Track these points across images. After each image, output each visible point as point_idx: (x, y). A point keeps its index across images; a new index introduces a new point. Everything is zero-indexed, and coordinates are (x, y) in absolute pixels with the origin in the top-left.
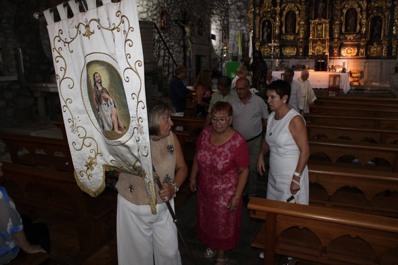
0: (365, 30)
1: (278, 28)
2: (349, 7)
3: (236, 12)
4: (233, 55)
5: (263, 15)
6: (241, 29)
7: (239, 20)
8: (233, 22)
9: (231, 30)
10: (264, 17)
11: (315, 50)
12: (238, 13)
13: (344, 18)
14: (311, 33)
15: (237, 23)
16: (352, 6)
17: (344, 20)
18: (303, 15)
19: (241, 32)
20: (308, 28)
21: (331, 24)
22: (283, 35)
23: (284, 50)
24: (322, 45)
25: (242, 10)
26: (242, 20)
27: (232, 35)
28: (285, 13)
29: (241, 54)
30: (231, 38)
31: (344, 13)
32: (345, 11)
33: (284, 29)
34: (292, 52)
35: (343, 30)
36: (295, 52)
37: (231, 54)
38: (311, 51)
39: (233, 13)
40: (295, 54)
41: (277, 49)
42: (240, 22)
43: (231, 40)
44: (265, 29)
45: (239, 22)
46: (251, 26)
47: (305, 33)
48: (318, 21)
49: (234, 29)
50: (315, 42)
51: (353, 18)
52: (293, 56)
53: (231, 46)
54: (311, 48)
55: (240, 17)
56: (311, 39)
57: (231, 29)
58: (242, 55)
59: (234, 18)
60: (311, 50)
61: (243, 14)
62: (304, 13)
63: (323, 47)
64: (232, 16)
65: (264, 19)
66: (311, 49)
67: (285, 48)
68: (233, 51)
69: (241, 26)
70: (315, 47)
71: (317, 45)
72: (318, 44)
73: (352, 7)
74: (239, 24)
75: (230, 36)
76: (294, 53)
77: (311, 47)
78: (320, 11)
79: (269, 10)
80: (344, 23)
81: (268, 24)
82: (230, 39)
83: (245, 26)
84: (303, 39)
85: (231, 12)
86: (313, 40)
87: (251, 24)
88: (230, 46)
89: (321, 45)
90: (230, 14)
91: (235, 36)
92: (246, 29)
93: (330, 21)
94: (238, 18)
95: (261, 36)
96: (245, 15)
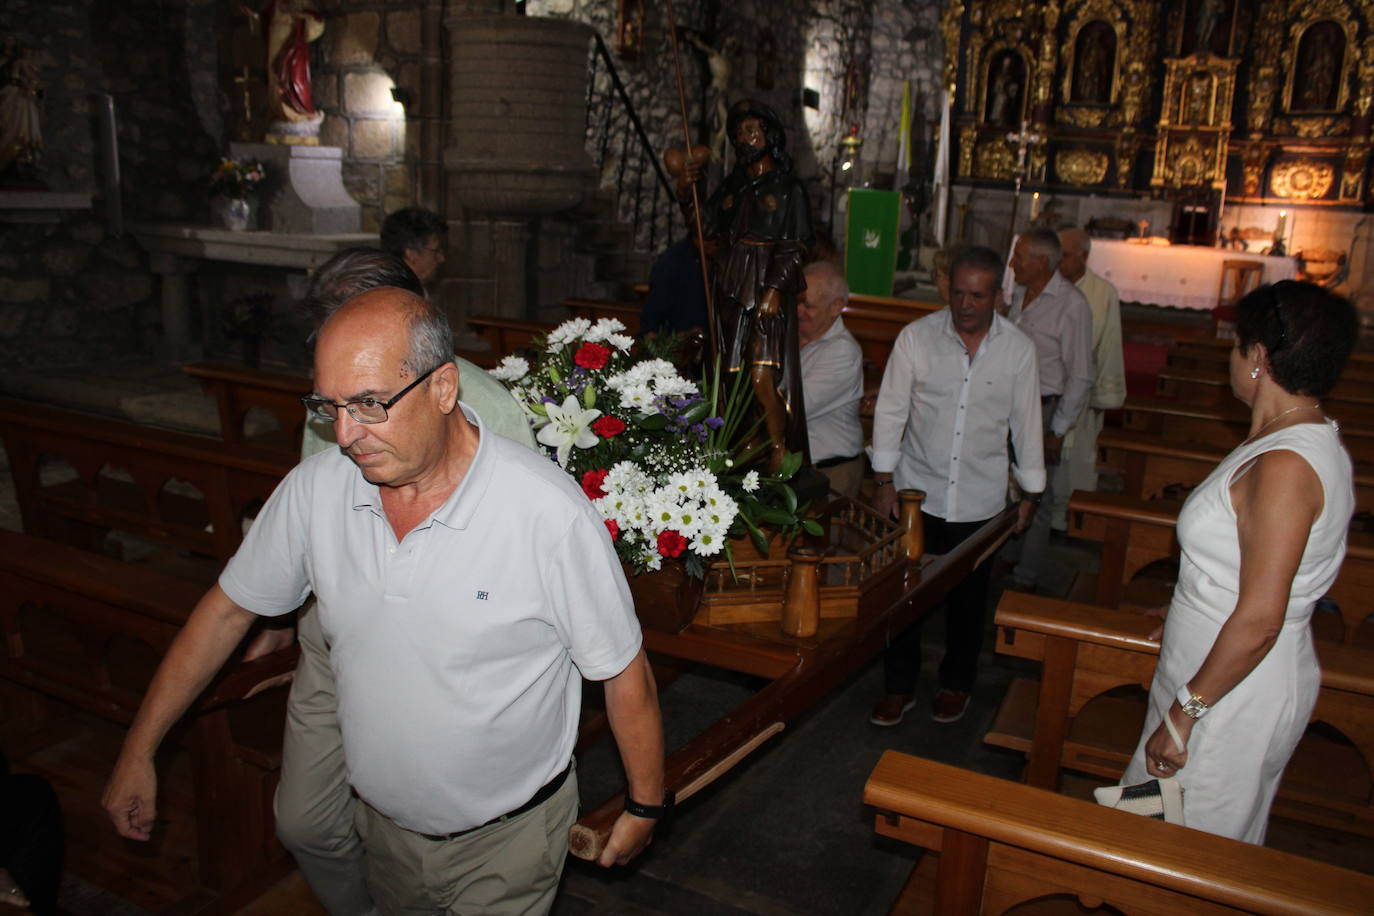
0: (1367, 106)
1: (1045, 83)
2: (1314, 16)
3: (897, 13)
4: (876, 169)
5: (996, 33)
6: (915, 76)
7: (906, 46)
8: (885, 50)
9: (878, 80)
10: (998, 37)
11: (1177, 168)
12: (907, 17)
13: (1292, 56)
14: (1167, 105)
15: (900, 54)
16: (1329, 14)
17: (1291, 63)
18: (1140, 40)
19: (911, 89)
20: (1158, 88)
21: (1243, 76)
22: (1064, 107)
23: (1062, 162)
24: (1203, 154)
25: (922, 9)
26: (921, 45)
27: (878, 97)
28: (1075, 28)
29: (908, 165)
30: (875, 107)
31: (1293, 38)
32: (1298, 31)
33: (1067, 85)
34: (1090, 172)
35: (1287, 101)
36: (1104, 172)
37: (869, 164)
38: (1159, 173)
39: (888, 18)
40: (1100, 179)
41: (1039, 157)
42: (913, 51)
43: (873, 115)
44: (999, 83)
45: (907, 52)
46: (951, 67)
47: (1143, 104)
48: (1194, 62)
49: (887, 74)
50: (1176, 138)
51: (1327, 58)
52: (1095, 185)
53: (874, 136)
54: (1160, 161)
55: (913, 35)
56: (1164, 129)
57: (875, 76)
58: (911, 169)
59: (892, 37)
60: (1159, 166)
61: (924, 24)
62: (1146, 33)
63: (1205, 158)
64: (885, 30)
65: (999, 46)
66: (1163, 164)
67: (1066, 156)
68: (879, 155)
69: (913, 67)
70: (1176, 157)
71: (1186, 150)
72: (1188, 148)
73: (1326, 18)
74: (907, 60)
75: (872, 100)
76: (1097, 175)
77: (1163, 157)
78: (1206, 27)
79: (1019, 13)
80: (1291, 76)
81: (1011, 63)
82: (871, 110)
83: (928, 66)
84: (1133, 124)
85: (880, 13)
86: (1171, 132)
87: (949, 62)
88: (870, 134)
89: (1198, 151)
90: (877, 21)
91: (890, 101)
92: (933, 77)
93: (1239, 67)
94: (907, 38)
95: (983, 108)
96: (932, 28)
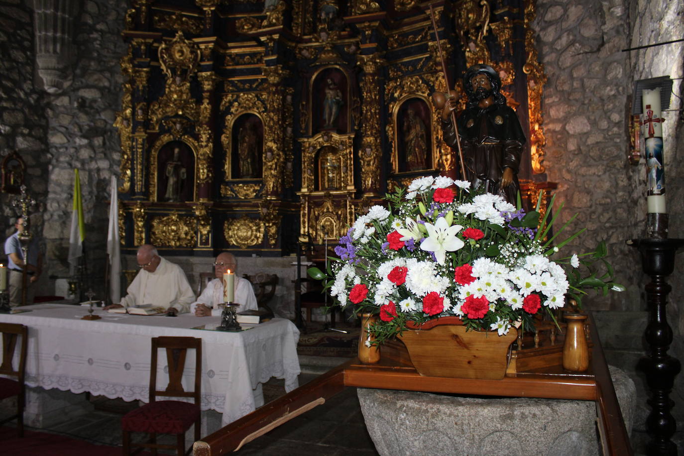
1: (203, 165)
2: (404, 95)
3: (74, 116)
4: (61, 244)
5: (161, 126)
6: (93, 165)
7: (85, 141)
8: (63, 146)
9: (57, 170)
10: (163, 131)
11: (319, 227)
12: (84, 119)
13: (393, 130)
14: (307, 175)
15: (77, 149)
16: (413, 93)
17: (394, 134)
18: (272, 124)
19: (90, 178)
20: (298, 163)
21: (357, 144)
22: (227, 184)
23: (230, 229)
24: (337, 214)
25: (98, 112)
26: (98, 141)
27: (59, 184)
28: (230, 120)
30: (55, 192)
31: (391, 114)
32: (395, 109)
33: (228, 167)
34: (252, 235)
35: (396, 166)
36: (262, 235)
37: (54, 240)
38: (304, 232)
39: (66, 120)
40: (260, 240)
41: (204, 226)
42: (91, 146)
43: (54, 200)
44: (170, 168)
45: (85, 146)
46: (126, 157)
47: (282, 172)
48: (321, 140)
49: (66, 165)
50: (316, 203)
51: (418, 128)
52: (257, 246)
53: (56, 217)
54: (304, 223)
55: (90, 134)
56: (304, 196)
57: (54, 167)
59: (69, 135)
60: (304, 228)
61: (100, 124)
62: (275, 118)
63: (339, 218)
64: (63, 130)
65: (166, 138)
66: (306, 225)
67: (232, 224)
68: (62, 232)
69: (91, 159)
70: (317, 218)
71: (323, 213)
72: (325, 210)
73: (413, 96)
74: (85, 154)
75: (52, 187)
76: (258, 238)
77: (306, 220)
78: (330, 112)
79: (180, 113)
80: (395, 144)
82: (51, 196)
83: (106, 157)
84: (274, 193)
85: (56, 116)
86: (309, 196)
87: (124, 153)
88: (52, 215)
89: (332, 212)
90: (53, 123)
91: (71, 187)
92: (111, 166)
93: (354, 139)
94: (84, 136)
95: (154, 190)
96: (108, 127)
